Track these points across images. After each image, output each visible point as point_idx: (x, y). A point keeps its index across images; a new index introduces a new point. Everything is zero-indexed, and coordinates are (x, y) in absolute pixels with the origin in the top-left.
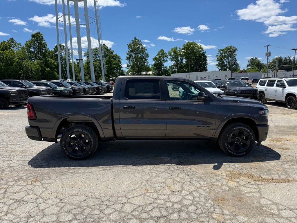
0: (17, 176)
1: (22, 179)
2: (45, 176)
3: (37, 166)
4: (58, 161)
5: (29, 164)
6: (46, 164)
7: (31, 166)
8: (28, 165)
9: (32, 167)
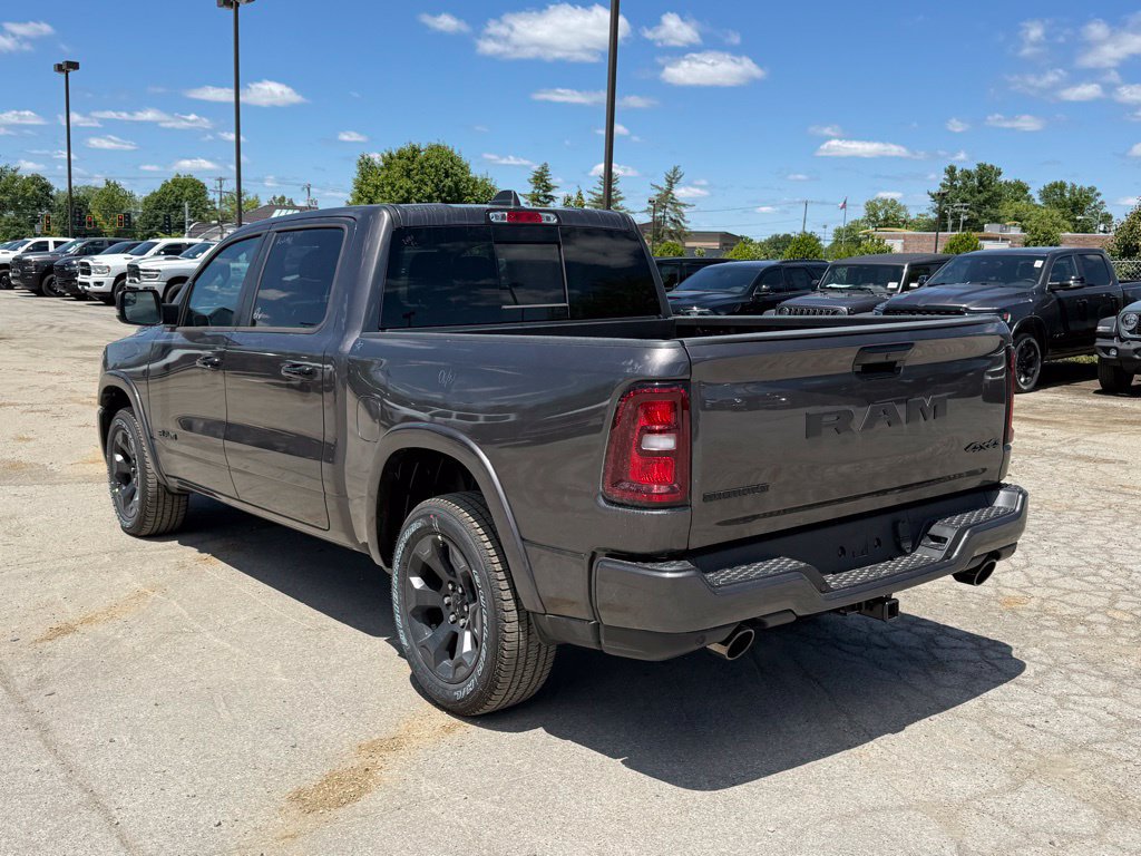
0: (1078, 636)
1: (1061, 619)
2: (973, 606)
3: (985, 643)
4: (881, 634)
5: (1021, 667)
6: (942, 639)
7: (1015, 654)
8: (1026, 662)
9: (1011, 648)
